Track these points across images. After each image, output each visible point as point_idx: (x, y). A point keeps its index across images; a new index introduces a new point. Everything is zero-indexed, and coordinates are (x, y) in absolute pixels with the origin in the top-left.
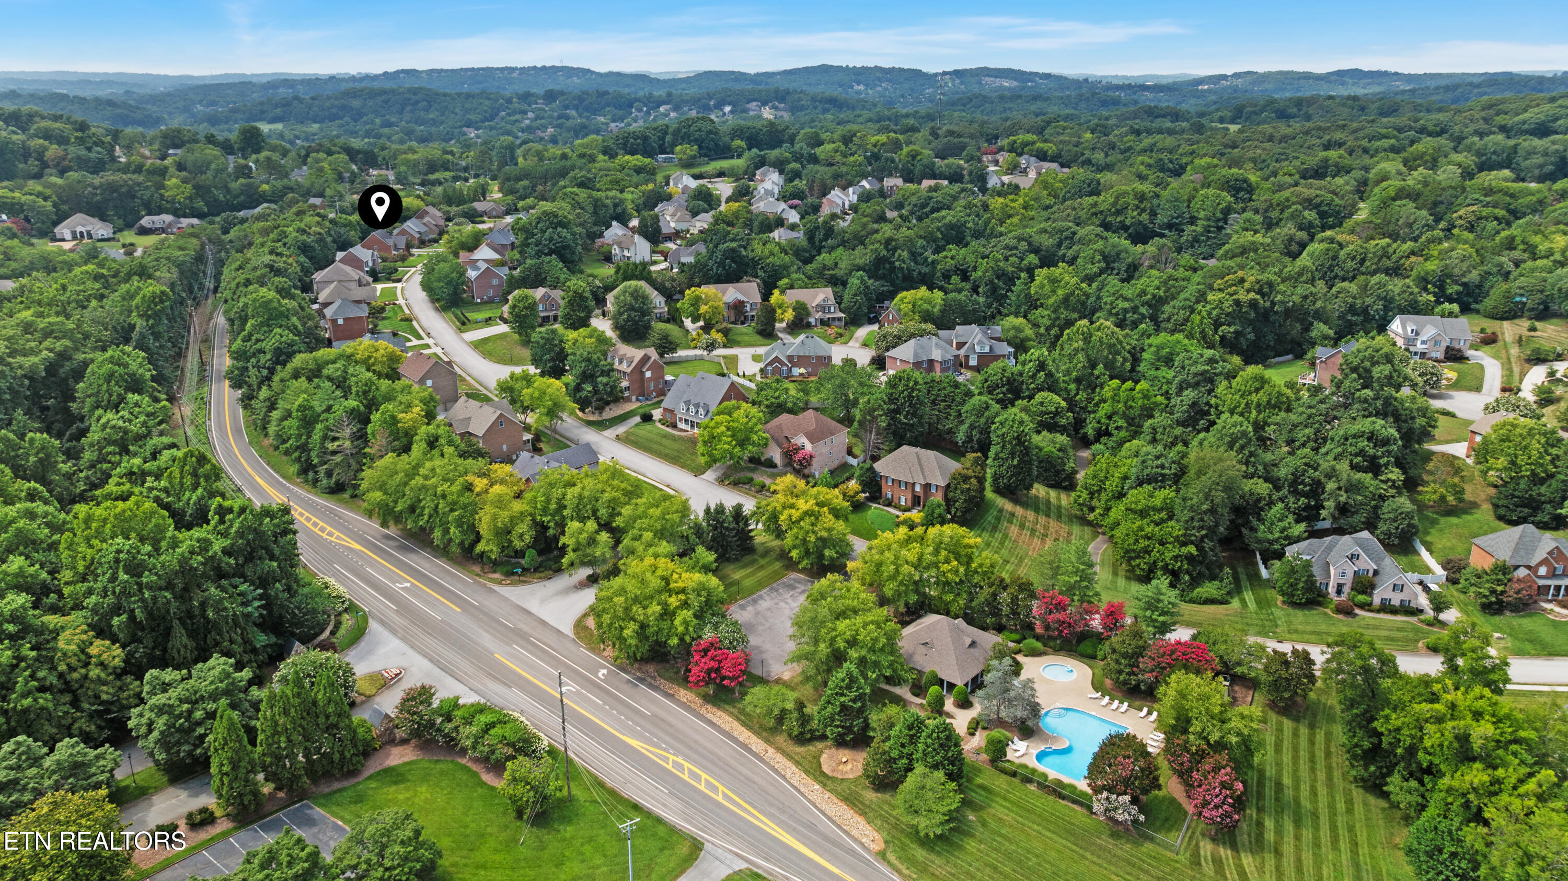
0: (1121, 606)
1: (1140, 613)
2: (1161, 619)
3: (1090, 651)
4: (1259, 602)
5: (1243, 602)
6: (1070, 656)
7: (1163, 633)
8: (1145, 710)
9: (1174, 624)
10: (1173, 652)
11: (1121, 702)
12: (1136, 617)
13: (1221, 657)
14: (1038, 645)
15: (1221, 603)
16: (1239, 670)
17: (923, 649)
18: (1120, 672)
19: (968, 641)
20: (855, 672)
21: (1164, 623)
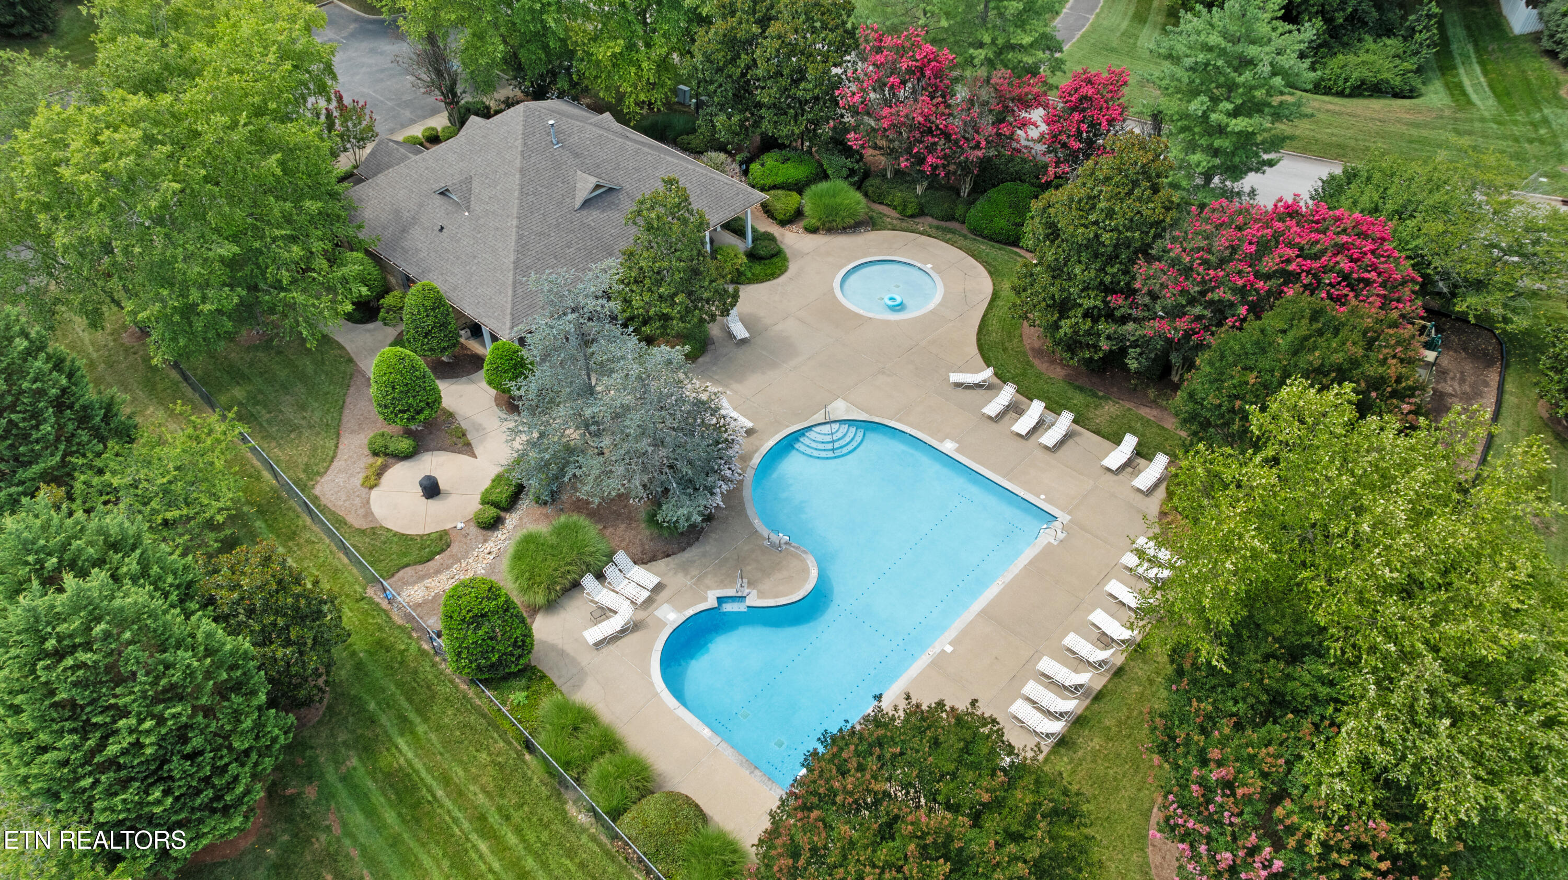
0: (1118, 81)
1: (1171, 105)
2: (1240, 124)
3: (1001, 223)
4: (1501, 93)
5: (1457, 91)
6: (943, 234)
7: (1236, 172)
8: (1130, 442)
9: (1276, 143)
10: (1264, 248)
11: (1054, 407)
12: (1157, 119)
13: (1420, 263)
14: (853, 199)
15: (1398, 95)
16: (1468, 304)
17: (437, 209)
18: (1063, 307)
19: (585, 185)
20: (321, 263)
21: (1245, 139)
